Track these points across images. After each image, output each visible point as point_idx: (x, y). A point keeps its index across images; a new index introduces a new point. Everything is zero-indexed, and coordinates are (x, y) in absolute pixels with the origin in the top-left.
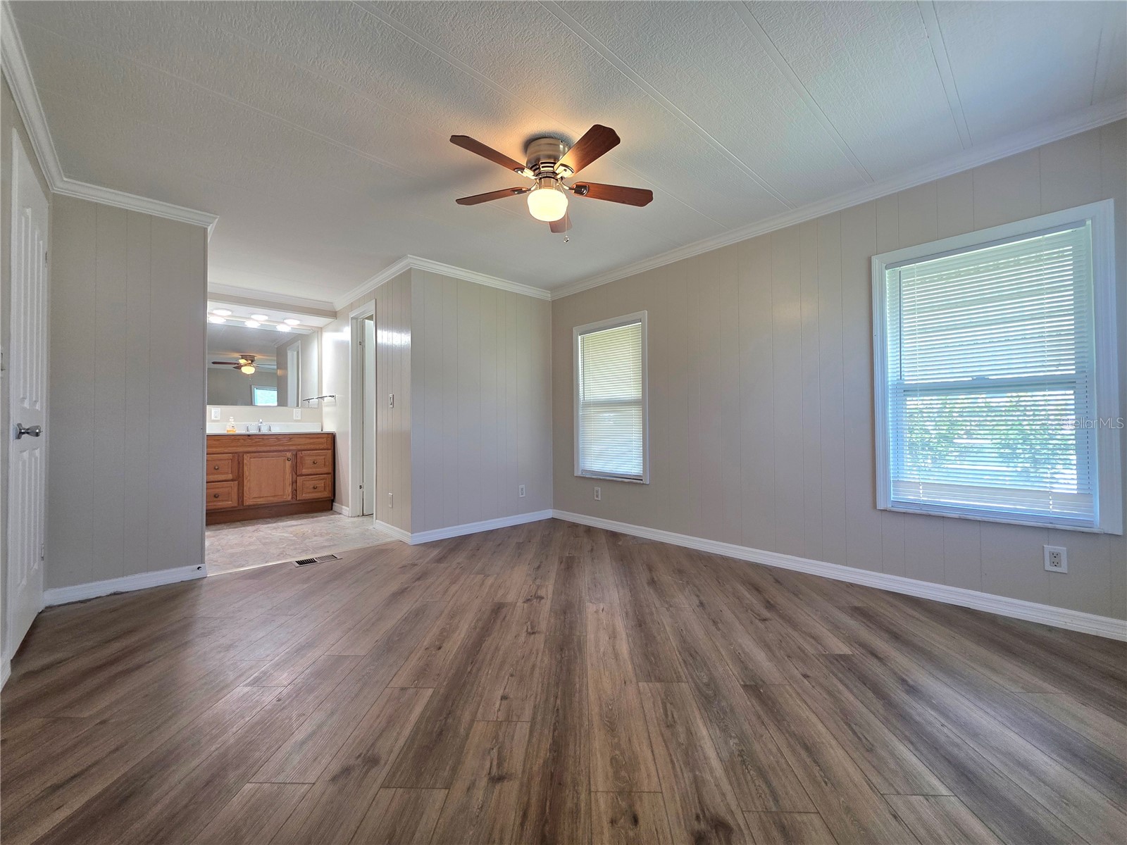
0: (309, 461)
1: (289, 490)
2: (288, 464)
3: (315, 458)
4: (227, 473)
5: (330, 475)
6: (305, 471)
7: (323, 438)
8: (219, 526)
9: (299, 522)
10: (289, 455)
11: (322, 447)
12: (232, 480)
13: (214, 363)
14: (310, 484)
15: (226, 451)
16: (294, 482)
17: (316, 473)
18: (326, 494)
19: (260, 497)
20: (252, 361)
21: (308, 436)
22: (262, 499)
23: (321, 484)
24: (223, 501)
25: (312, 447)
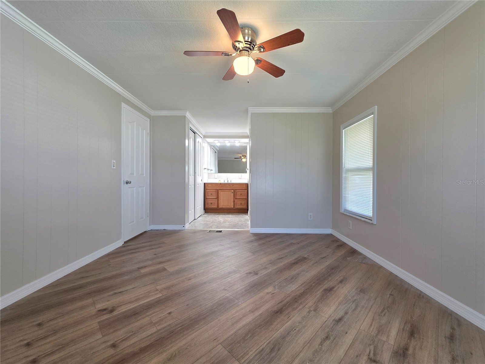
0: (239, 193)
1: (232, 204)
2: (232, 194)
3: (241, 193)
4: (214, 196)
5: (246, 200)
6: (238, 197)
7: (244, 185)
8: (210, 214)
9: (233, 216)
10: (233, 191)
11: (243, 188)
12: (216, 199)
13: (235, 158)
14: (239, 202)
15: (214, 189)
16: (234, 201)
17: (241, 198)
18: (245, 207)
19: (224, 205)
20: (245, 157)
21: (239, 184)
22: (224, 206)
23: (243, 202)
24: (213, 205)
25: (240, 188)
